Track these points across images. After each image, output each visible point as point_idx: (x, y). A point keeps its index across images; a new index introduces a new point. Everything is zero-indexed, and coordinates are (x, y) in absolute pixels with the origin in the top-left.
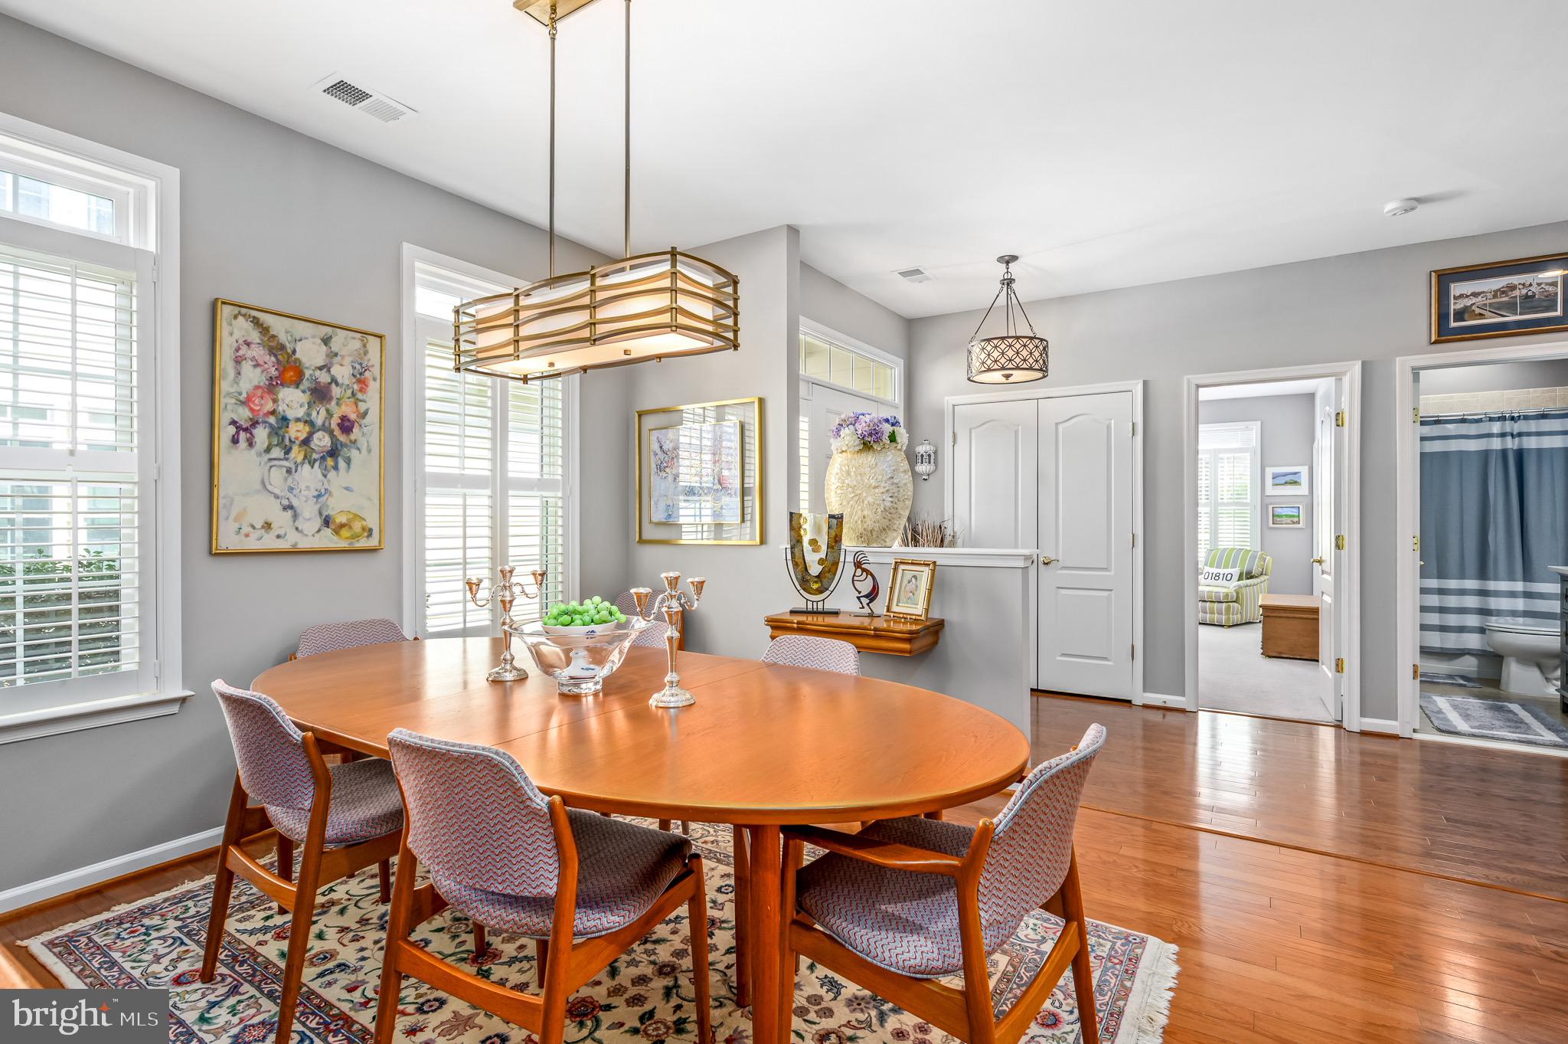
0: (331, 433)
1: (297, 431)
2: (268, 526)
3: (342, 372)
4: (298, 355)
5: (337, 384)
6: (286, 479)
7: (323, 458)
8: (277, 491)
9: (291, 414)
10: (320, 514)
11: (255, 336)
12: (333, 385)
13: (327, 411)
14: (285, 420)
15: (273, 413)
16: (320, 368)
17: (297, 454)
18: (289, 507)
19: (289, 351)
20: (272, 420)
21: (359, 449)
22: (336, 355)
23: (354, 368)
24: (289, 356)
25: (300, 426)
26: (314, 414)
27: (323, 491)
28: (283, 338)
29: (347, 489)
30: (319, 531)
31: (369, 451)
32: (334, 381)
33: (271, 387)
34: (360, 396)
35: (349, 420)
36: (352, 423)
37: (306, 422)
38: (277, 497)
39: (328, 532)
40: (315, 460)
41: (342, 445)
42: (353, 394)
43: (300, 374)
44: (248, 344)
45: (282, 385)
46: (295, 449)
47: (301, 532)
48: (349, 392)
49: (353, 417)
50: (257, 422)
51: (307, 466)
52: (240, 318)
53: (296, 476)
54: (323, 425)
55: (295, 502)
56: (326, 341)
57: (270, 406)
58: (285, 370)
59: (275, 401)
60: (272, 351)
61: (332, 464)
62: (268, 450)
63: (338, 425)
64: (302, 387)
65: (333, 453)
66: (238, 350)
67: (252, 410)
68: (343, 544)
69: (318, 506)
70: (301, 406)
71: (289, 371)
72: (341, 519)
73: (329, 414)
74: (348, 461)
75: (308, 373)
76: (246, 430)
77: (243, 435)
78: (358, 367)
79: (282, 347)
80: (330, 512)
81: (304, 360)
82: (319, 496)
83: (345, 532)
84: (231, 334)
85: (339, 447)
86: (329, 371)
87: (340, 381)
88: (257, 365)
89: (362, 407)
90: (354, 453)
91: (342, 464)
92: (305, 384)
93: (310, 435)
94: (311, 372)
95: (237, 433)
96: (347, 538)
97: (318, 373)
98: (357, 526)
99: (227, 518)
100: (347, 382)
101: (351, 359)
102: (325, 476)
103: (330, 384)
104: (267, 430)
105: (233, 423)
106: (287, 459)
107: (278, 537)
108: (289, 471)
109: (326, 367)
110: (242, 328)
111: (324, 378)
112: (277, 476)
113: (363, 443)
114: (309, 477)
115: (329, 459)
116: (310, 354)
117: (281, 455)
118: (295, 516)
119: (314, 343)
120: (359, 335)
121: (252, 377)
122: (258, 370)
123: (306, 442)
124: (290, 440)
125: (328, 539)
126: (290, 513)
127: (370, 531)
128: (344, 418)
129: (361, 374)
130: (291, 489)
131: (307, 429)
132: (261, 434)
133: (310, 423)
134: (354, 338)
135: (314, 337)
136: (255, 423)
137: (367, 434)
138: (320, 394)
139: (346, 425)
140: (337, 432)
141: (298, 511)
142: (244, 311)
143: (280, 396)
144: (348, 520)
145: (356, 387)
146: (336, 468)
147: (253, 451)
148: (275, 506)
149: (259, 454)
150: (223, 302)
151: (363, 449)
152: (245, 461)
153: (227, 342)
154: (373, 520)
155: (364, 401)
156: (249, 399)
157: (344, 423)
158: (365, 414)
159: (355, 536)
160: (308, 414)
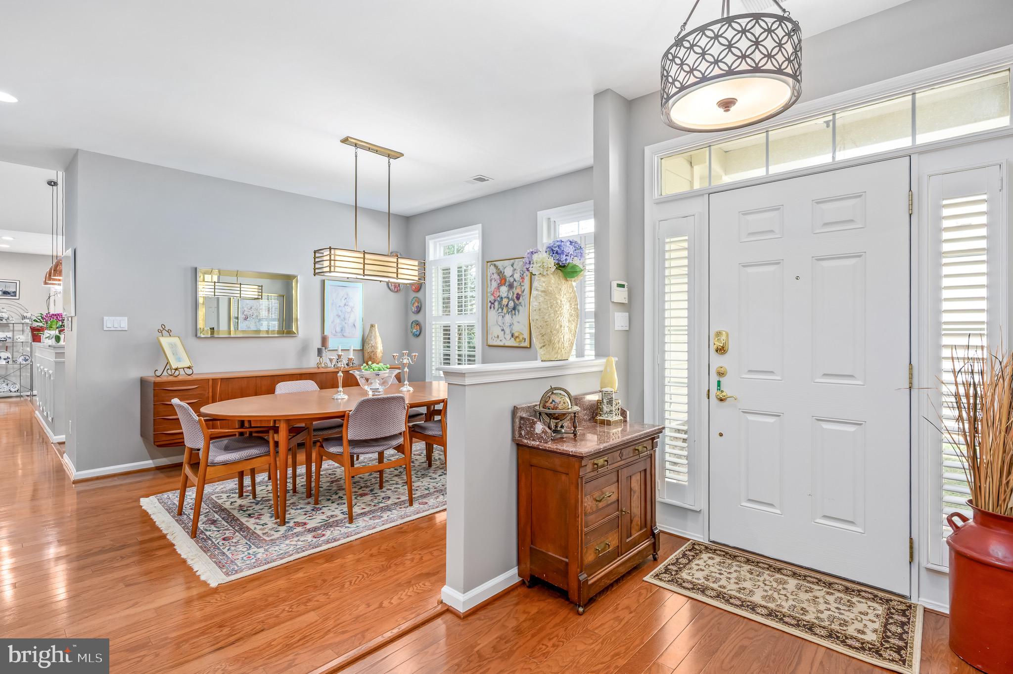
0: (514, 301)
1: (505, 301)
2: (498, 337)
3: (517, 276)
6: (502, 320)
7: (512, 311)
8: (500, 324)
9: (503, 296)
10: (511, 332)
11: (494, 271)
12: (514, 282)
13: (513, 292)
14: (502, 298)
15: (499, 296)
16: (511, 277)
18: (503, 330)
19: (503, 273)
20: (499, 299)
21: (522, 306)
22: (515, 270)
23: (520, 273)
24: (503, 275)
25: (506, 299)
27: (512, 324)
28: (501, 269)
29: (518, 322)
30: (510, 339)
31: (525, 306)
32: (515, 280)
33: (498, 287)
34: (522, 284)
36: (520, 295)
38: (500, 326)
39: (513, 339)
40: (509, 312)
41: (517, 305)
43: (505, 280)
44: (493, 274)
45: (501, 286)
46: (504, 308)
47: (506, 339)
48: (519, 284)
49: (520, 293)
51: (507, 314)
52: (492, 266)
53: (505, 318)
54: (512, 298)
55: (504, 328)
56: (512, 265)
57: (498, 294)
59: (499, 292)
60: (499, 275)
62: (498, 310)
63: (516, 297)
65: (514, 309)
66: (491, 277)
67: (494, 296)
68: (517, 345)
69: (510, 330)
70: (506, 292)
71: (503, 281)
72: (516, 334)
74: (519, 312)
75: (507, 279)
76: (493, 303)
77: (492, 306)
78: (522, 272)
79: (501, 272)
80: (514, 332)
81: (506, 275)
82: (510, 326)
83: (517, 340)
84: (490, 272)
87: (516, 279)
88: (495, 280)
89: (523, 288)
90: (520, 308)
91: (517, 312)
92: (507, 284)
93: (508, 302)
96: (518, 342)
97: (510, 279)
98: (521, 338)
99: (489, 334)
100: (518, 279)
101: (520, 270)
102: (512, 318)
104: (498, 303)
105: (490, 302)
106: (502, 312)
107: (501, 341)
108: (503, 317)
109: (512, 276)
110: (492, 269)
111: (512, 280)
112: (500, 318)
113: (523, 303)
114: (508, 317)
115: (513, 311)
116: (508, 272)
118: (504, 333)
119: (509, 268)
121: (494, 285)
122: (496, 282)
123: (507, 305)
124: (503, 305)
125: (512, 342)
126: (503, 332)
127: (525, 339)
128: (518, 294)
130: (503, 323)
131: (507, 300)
132: (496, 304)
133: (508, 298)
135: (509, 265)
136: (495, 301)
137: (524, 299)
138: (511, 286)
139: (518, 298)
140: (516, 300)
141: (505, 331)
142: (492, 263)
143: (501, 290)
144: (518, 335)
145: (521, 280)
146: (515, 314)
147: (495, 311)
148: (499, 329)
149: (496, 312)
150: (488, 262)
151: (523, 306)
152: (493, 315)
153: (489, 275)
154: (526, 336)
155: (523, 286)
156: (493, 293)
157: (518, 296)
158: (524, 291)
159: (520, 341)
160: (508, 295)
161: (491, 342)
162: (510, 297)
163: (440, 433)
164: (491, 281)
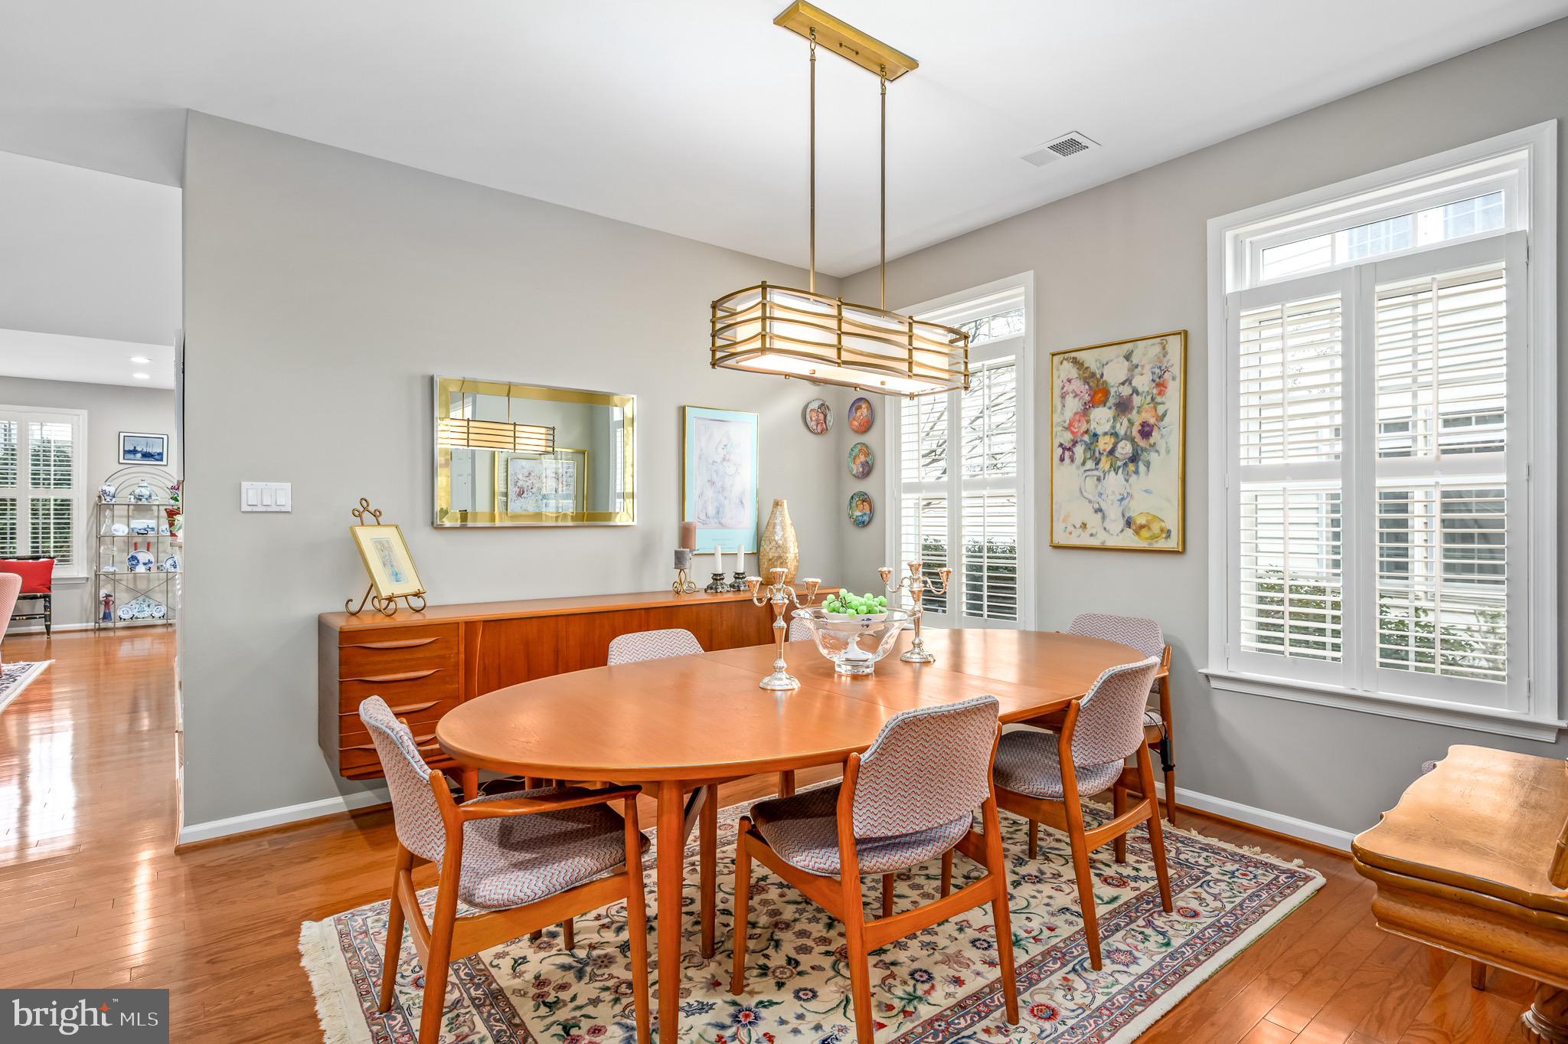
0: (1132, 440)
1: (1105, 444)
2: (1084, 526)
3: (1142, 382)
4: (1105, 378)
5: (1138, 394)
6: (1097, 486)
7: (1125, 464)
8: (1090, 497)
9: (1100, 431)
10: (1123, 516)
11: (1074, 373)
12: (1135, 395)
13: (1129, 420)
14: (1095, 435)
15: (1087, 432)
16: (1123, 384)
17: (1105, 464)
18: (1099, 510)
19: (1098, 376)
20: (1086, 438)
21: (1157, 452)
22: (1137, 366)
23: (1153, 373)
24: (1098, 381)
25: (1107, 438)
26: (1118, 425)
27: (1125, 495)
28: (1094, 367)
29: (1146, 491)
30: (1122, 531)
31: (1168, 452)
32: (1136, 391)
33: (1085, 412)
34: (1159, 399)
35: (1148, 425)
36: (1152, 427)
37: (1112, 434)
38: (1090, 502)
39: (1129, 532)
40: (1119, 467)
41: (1143, 450)
42: (1153, 399)
43: (1106, 393)
44: (1069, 381)
45: (1093, 407)
46: (1104, 459)
47: (1108, 532)
48: (1149, 399)
49: (1152, 421)
50: (1077, 442)
51: (1112, 473)
52: (1065, 362)
53: (1104, 482)
54: (1126, 434)
55: (1104, 507)
56: (1128, 357)
57: (1084, 427)
58: (1096, 393)
59: (1088, 422)
60: (1086, 381)
61: (1133, 469)
62: (1084, 463)
63: (1139, 431)
64: (1108, 404)
65: (1134, 459)
66: (1063, 389)
67: (1073, 433)
68: (1142, 544)
69: (1122, 508)
70: (1108, 421)
71: (1098, 393)
72: (1141, 520)
73: (1131, 423)
74: (1148, 465)
75: (1112, 391)
76: (1069, 449)
77: (1067, 454)
78: (1157, 371)
79: (1093, 375)
80: (1132, 514)
81: (1110, 380)
82: (1122, 499)
83: (1144, 533)
84: (1059, 377)
85: (1139, 452)
86: (1130, 383)
87: (1140, 389)
88: (1076, 396)
89: (1161, 409)
90: (1153, 457)
91: (1142, 468)
92: (1112, 401)
93: (1115, 445)
94: (1116, 389)
95: (1063, 453)
96: (1147, 538)
97: (1121, 388)
98: (1156, 528)
99: (1058, 519)
100: (1146, 389)
101: (1151, 365)
102: (1127, 481)
103: (1131, 395)
104: (1083, 447)
105: (1061, 445)
106: (1097, 469)
107: (1092, 535)
108: (1099, 479)
109: (1128, 381)
110: (1068, 370)
111: (1126, 391)
112: (1091, 482)
113: (1161, 446)
114: (1115, 482)
115: (1130, 465)
116: (1114, 374)
117: (1094, 467)
118: (1104, 518)
119: (1118, 362)
120: (1158, 340)
121: (1073, 405)
122: (1077, 399)
123: (1112, 452)
124: (1100, 453)
125: (1129, 539)
126: (1100, 515)
127: (1169, 532)
128: (1144, 424)
129: (1160, 377)
130: (1100, 494)
131: (1113, 440)
133: (1115, 435)
134: (1154, 345)
135: (1118, 357)
136: (1075, 443)
137: (1168, 436)
138: (1123, 407)
139: (1146, 431)
140: (1138, 439)
141: (1106, 513)
142: (1066, 355)
143: (1092, 417)
144: (1147, 521)
145: (1155, 391)
146: (1136, 472)
147: (1074, 466)
148: (1089, 509)
149: (1078, 468)
150: (1053, 355)
151: (1163, 451)
152: (1069, 477)
153: (1057, 384)
154: (1172, 522)
155: (1163, 403)
156: (1071, 424)
157: (1146, 429)
158: (1164, 415)
159: (1154, 537)
160: (1114, 427)
161: (1061, 538)
162: (1122, 432)
163: (1058, 788)
164: (1063, 397)
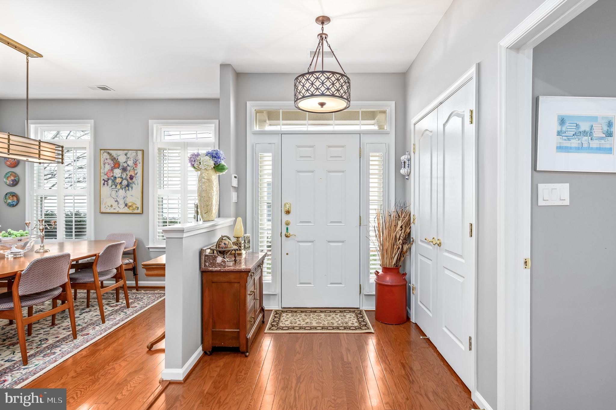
0: (127, 180)
1: (118, 180)
2: (112, 206)
3: (130, 163)
4: (119, 160)
5: (129, 166)
6: (116, 193)
7: (125, 187)
8: (114, 197)
9: (117, 176)
10: (124, 203)
11: (108, 157)
12: (128, 167)
13: (126, 174)
14: (115, 177)
15: (113, 176)
16: (124, 163)
17: (119, 187)
18: (117, 201)
19: (116, 159)
20: (112, 178)
21: (135, 184)
22: (129, 158)
23: (134, 161)
24: (116, 161)
25: (119, 179)
26: (123, 175)
27: (125, 196)
28: (115, 156)
29: (132, 196)
30: (124, 207)
31: (138, 184)
32: (128, 165)
33: (112, 170)
34: (135, 169)
35: (132, 176)
36: (133, 177)
37: (121, 178)
38: (114, 198)
39: (126, 208)
40: (123, 188)
41: (130, 183)
42: (133, 168)
43: (119, 165)
44: (107, 159)
45: (115, 168)
46: (118, 185)
47: (120, 208)
48: (132, 168)
49: (133, 175)
50: (109, 179)
51: (121, 190)
52: (105, 153)
53: (118, 192)
54: (125, 178)
55: (118, 200)
56: (126, 155)
57: (112, 175)
58: (115, 164)
59: (113, 173)
60: (112, 160)
61: (128, 189)
62: (111, 186)
63: (129, 178)
64: (120, 168)
65: (128, 186)
66: (104, 161)
67: (108, 176)
68: (131, 212)
69: (124, 201)
70: (120, 173)
71: (116, 164)
72: (130, 204)
73: (127, 175)
74: (132, 188)
75: (121, 164)
76: (106, 181)
77: (106, 183)
78: (135, 160)
79: (115, 158)
80: (127, 202)
81: (120, 161)
82: (124, 198)
83: (131, 208)
84: (103, 157)
85: (129, 184)
86: (127, 163)
87: (130, 165)
88: (109, 164)
89: (136, 172)
90: (133, 185)
91: (130, 189)
92: (121, 167)
93: (122, 181)
94: (122, 164)
95: (104, 182)
96: (132, 210)
97: (124, 164)
98: (134, 206)
99: (103, 204)
100: (132, 165)
101: (133, 158)
102: (126, 192)
103: (127, 166)
104: (111, 181)
105: (104, 180)
106: (116, 188)
107: (114, 209)
108: (117, 191)
109: (126, 162)
110: (106, 155)
111: (125, 165)
112: (114, 192)
113: (136, 182)
114: (122, 192)
115: (127, 187)
116: (122, 159)
117: (115, 187)
118: (118, 203)
119: (123, 156)
120: (135, 151)
121: (108, 167)
122: (109, 165)
123: (121, 183)
124: (117, 183)
125: (126, 210)
126: (117, 202)
127: (138, 208)
128: (131, 176)
129: (136, 162)
130: (117, 196)
131: (121, 179)
132: (110, 182)
133: (122, 178)
134: (134, 152)
135: (123, 154)
136: (108, 179)
137: (138, 180)
138: (124, 170)
139: (131, 178)
140: (129, 180)
141: (119, 202)
142: (106, 151)
143: (114, 171)
144: (132, 204)
145: (134, 166)
146: (128, 190)
148: (113, 201)
149: (109, 187)
150: (101, 150)
151: (136, 184)
152: (106, 190)
153: (102, 160)
154: (139, 205)
155: (136, 170)
156: (107, 173)
157: (131, 177)
158: (137, 173)
159: (134, 209)
160: (121, 176)
161: (103, 210)
162: (124, 177)
164: (104, 164)
